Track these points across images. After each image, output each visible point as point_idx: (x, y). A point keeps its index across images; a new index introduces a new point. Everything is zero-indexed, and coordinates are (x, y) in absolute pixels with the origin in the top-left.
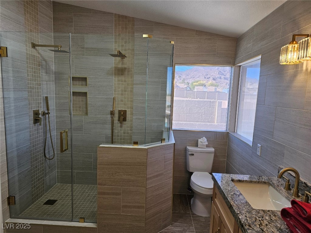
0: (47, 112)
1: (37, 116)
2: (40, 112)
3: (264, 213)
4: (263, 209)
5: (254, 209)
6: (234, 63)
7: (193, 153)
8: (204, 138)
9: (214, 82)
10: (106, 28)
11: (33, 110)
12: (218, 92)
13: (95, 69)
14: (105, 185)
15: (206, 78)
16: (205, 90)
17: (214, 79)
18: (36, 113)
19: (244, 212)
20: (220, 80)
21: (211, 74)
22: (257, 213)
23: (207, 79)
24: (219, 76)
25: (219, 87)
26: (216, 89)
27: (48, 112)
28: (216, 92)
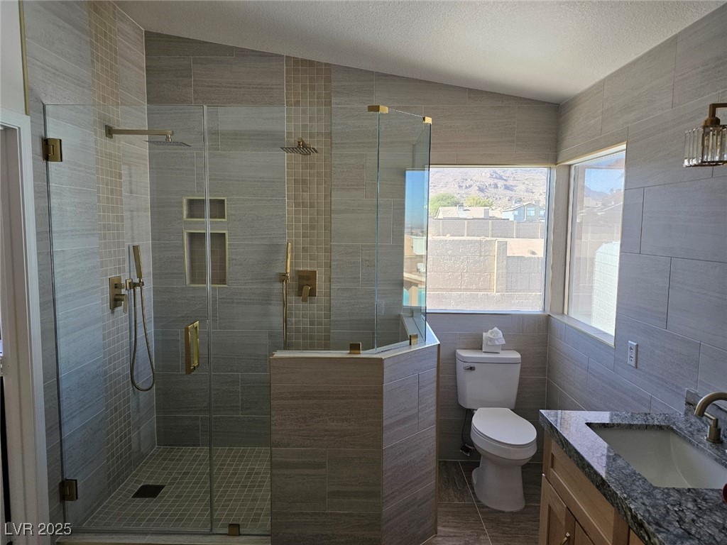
0: (138, 282)
1: (117, 291)
2: (123, 282)
3: (681, 495)
4: (676, 487)
5: (655, 488)
6: (556, 161)
7: (472, 365)
8: (496, 329)
9: (481, 194)
10: (268, 88)
11: (109, 277)
12: (492, 218)
13: (242, 181)
14: (288, 445)
15: (462, 187)
16: (463, 215)
17: (481, 190)
18: (116, 286)
19: (636, 494)
20: (493, 191)
21: (474, 178)
22: (665, 496)
23: (466, 190)
24: (492, 183)
25: (493, 208)
26: (486, 212)
27: (140, 281)
28: (488, 218)
